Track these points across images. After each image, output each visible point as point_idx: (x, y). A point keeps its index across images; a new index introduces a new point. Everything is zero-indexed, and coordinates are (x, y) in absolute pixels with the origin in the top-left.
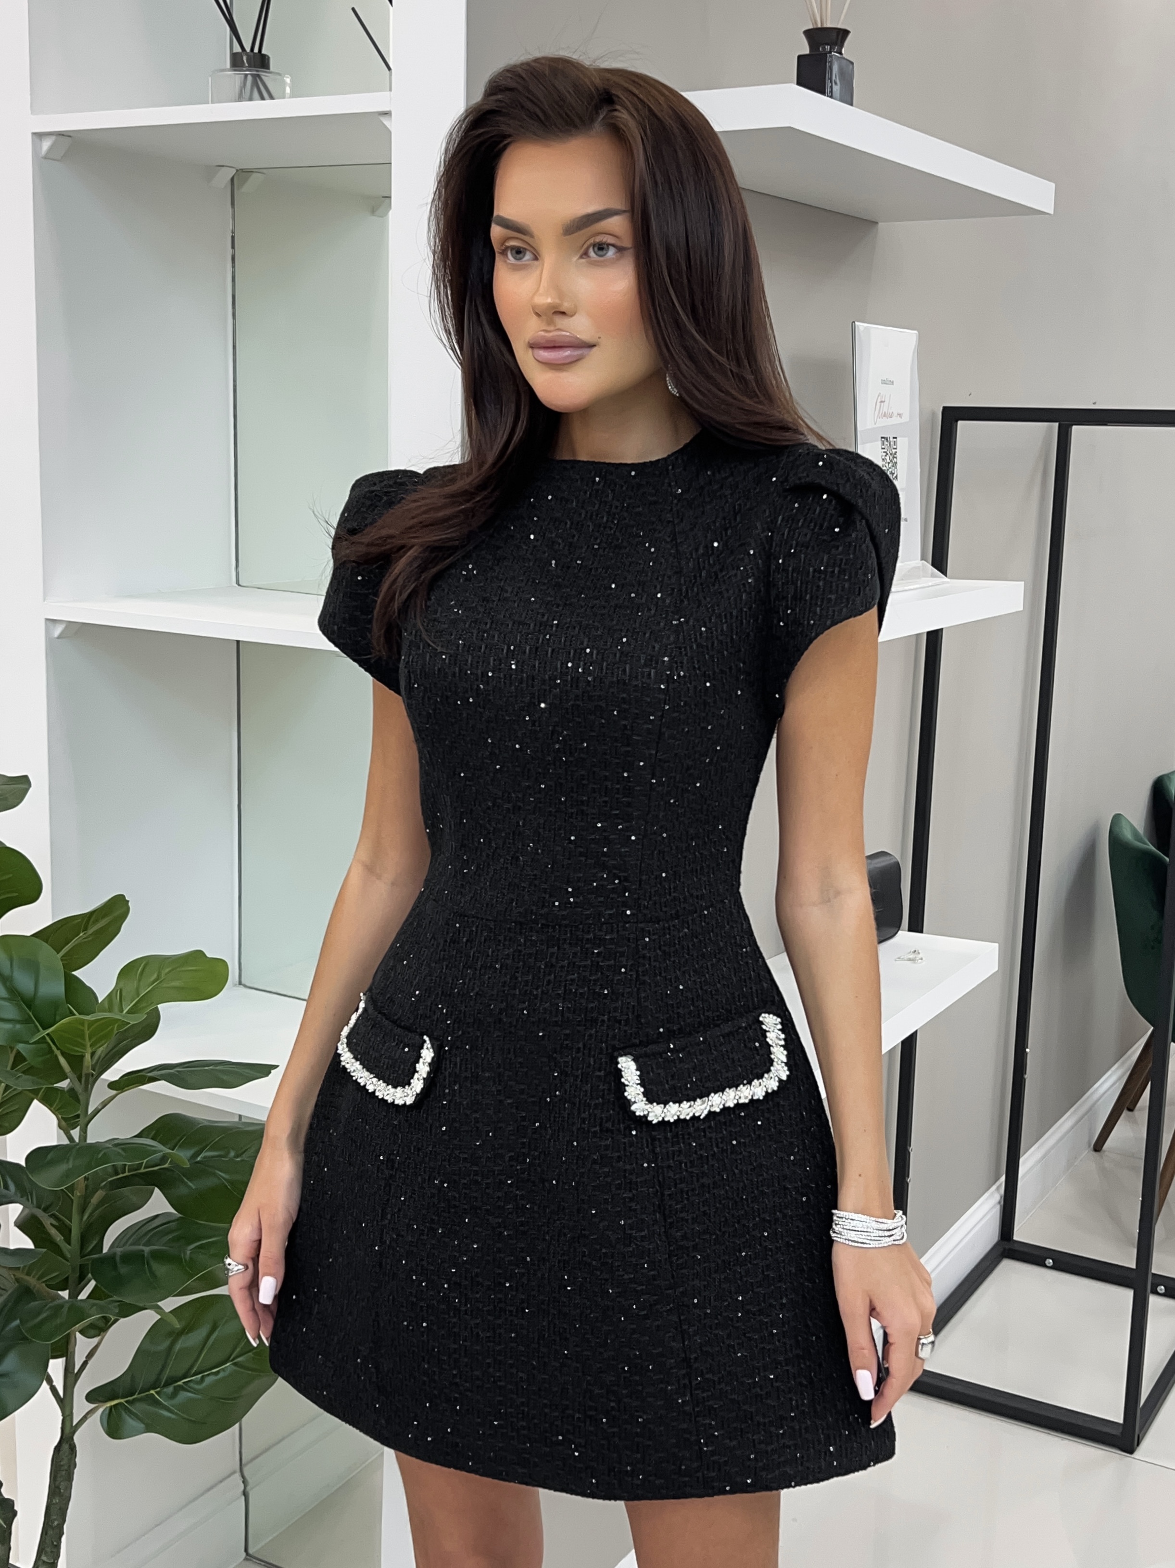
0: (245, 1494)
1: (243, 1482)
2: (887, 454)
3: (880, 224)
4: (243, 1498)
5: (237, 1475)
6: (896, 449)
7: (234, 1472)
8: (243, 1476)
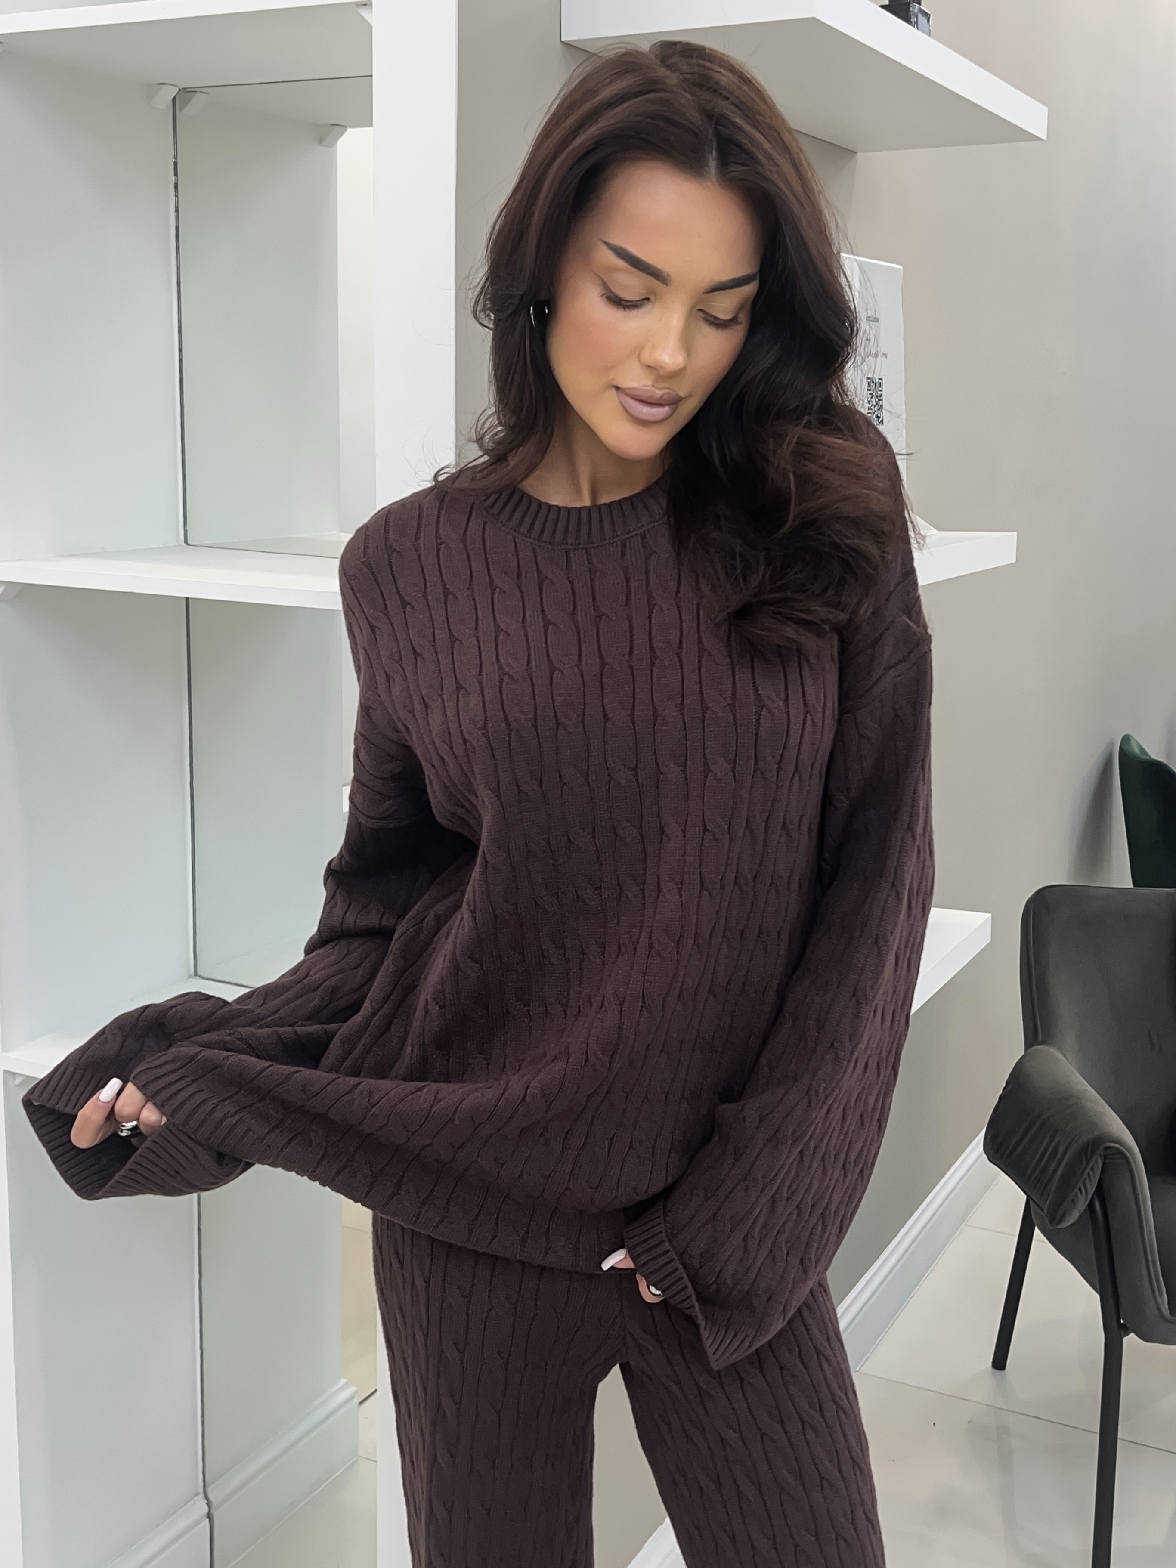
0: (209, 1516)
1: (207, 1504)
2: (873, 396)
3: (859, 154)
4: (207, 1520)
5: (201, 1496)
6: (881, 391)
7: (197, 1494)
8: (207, 1498)
